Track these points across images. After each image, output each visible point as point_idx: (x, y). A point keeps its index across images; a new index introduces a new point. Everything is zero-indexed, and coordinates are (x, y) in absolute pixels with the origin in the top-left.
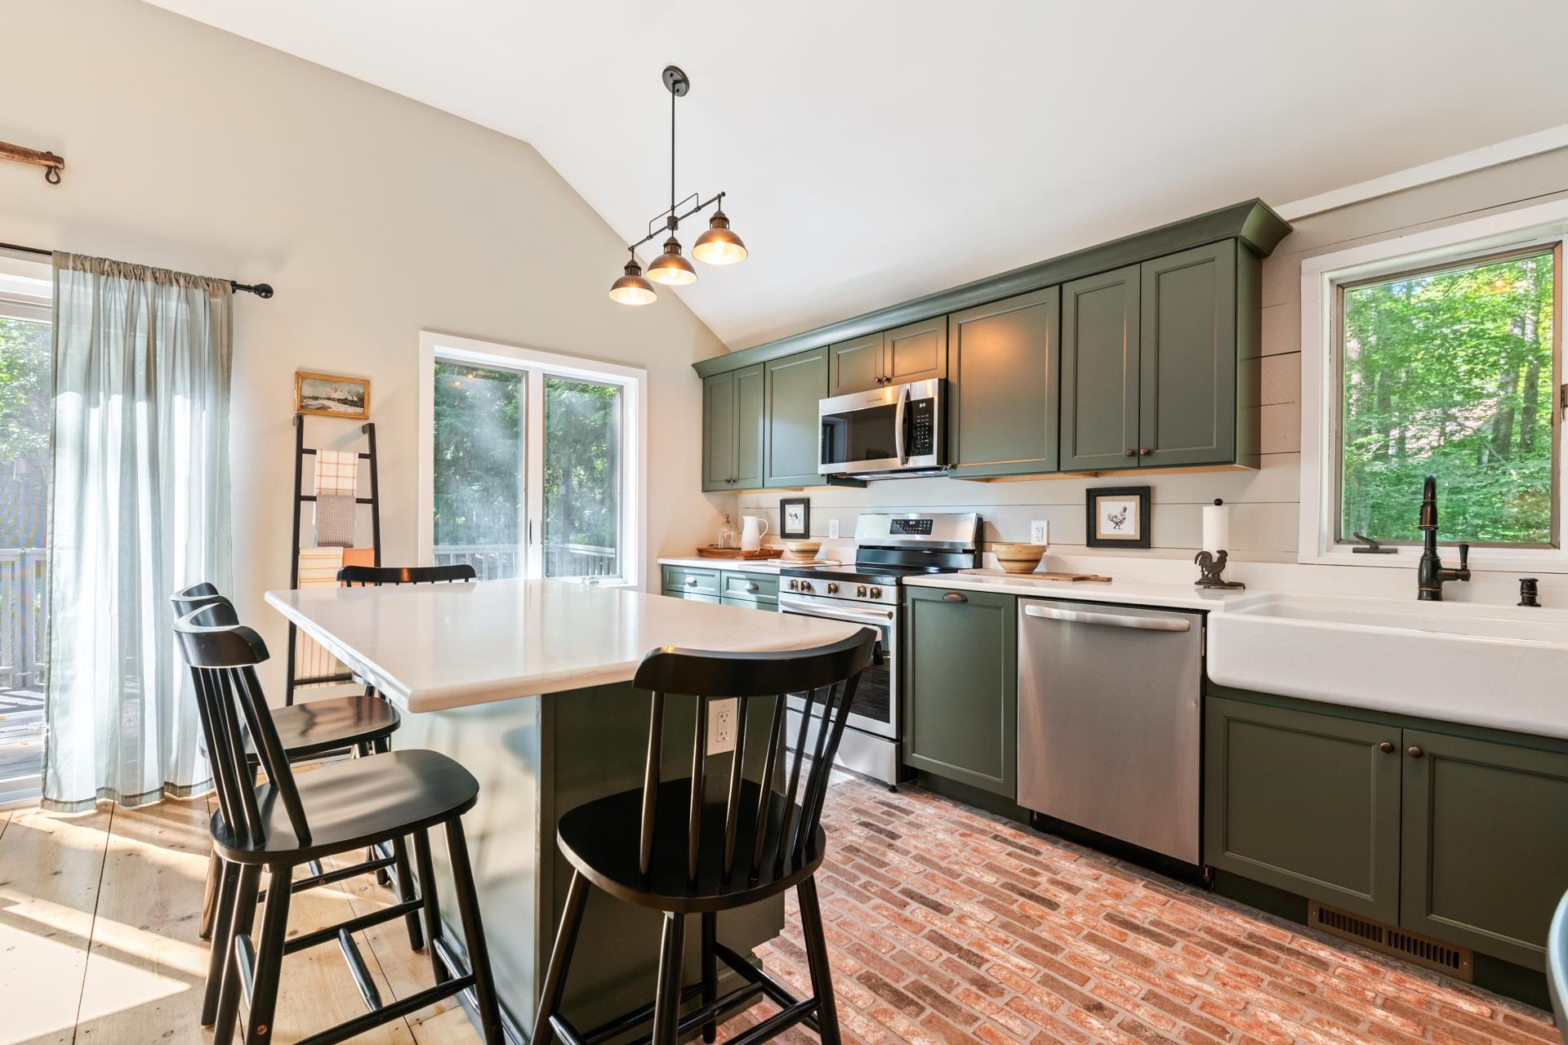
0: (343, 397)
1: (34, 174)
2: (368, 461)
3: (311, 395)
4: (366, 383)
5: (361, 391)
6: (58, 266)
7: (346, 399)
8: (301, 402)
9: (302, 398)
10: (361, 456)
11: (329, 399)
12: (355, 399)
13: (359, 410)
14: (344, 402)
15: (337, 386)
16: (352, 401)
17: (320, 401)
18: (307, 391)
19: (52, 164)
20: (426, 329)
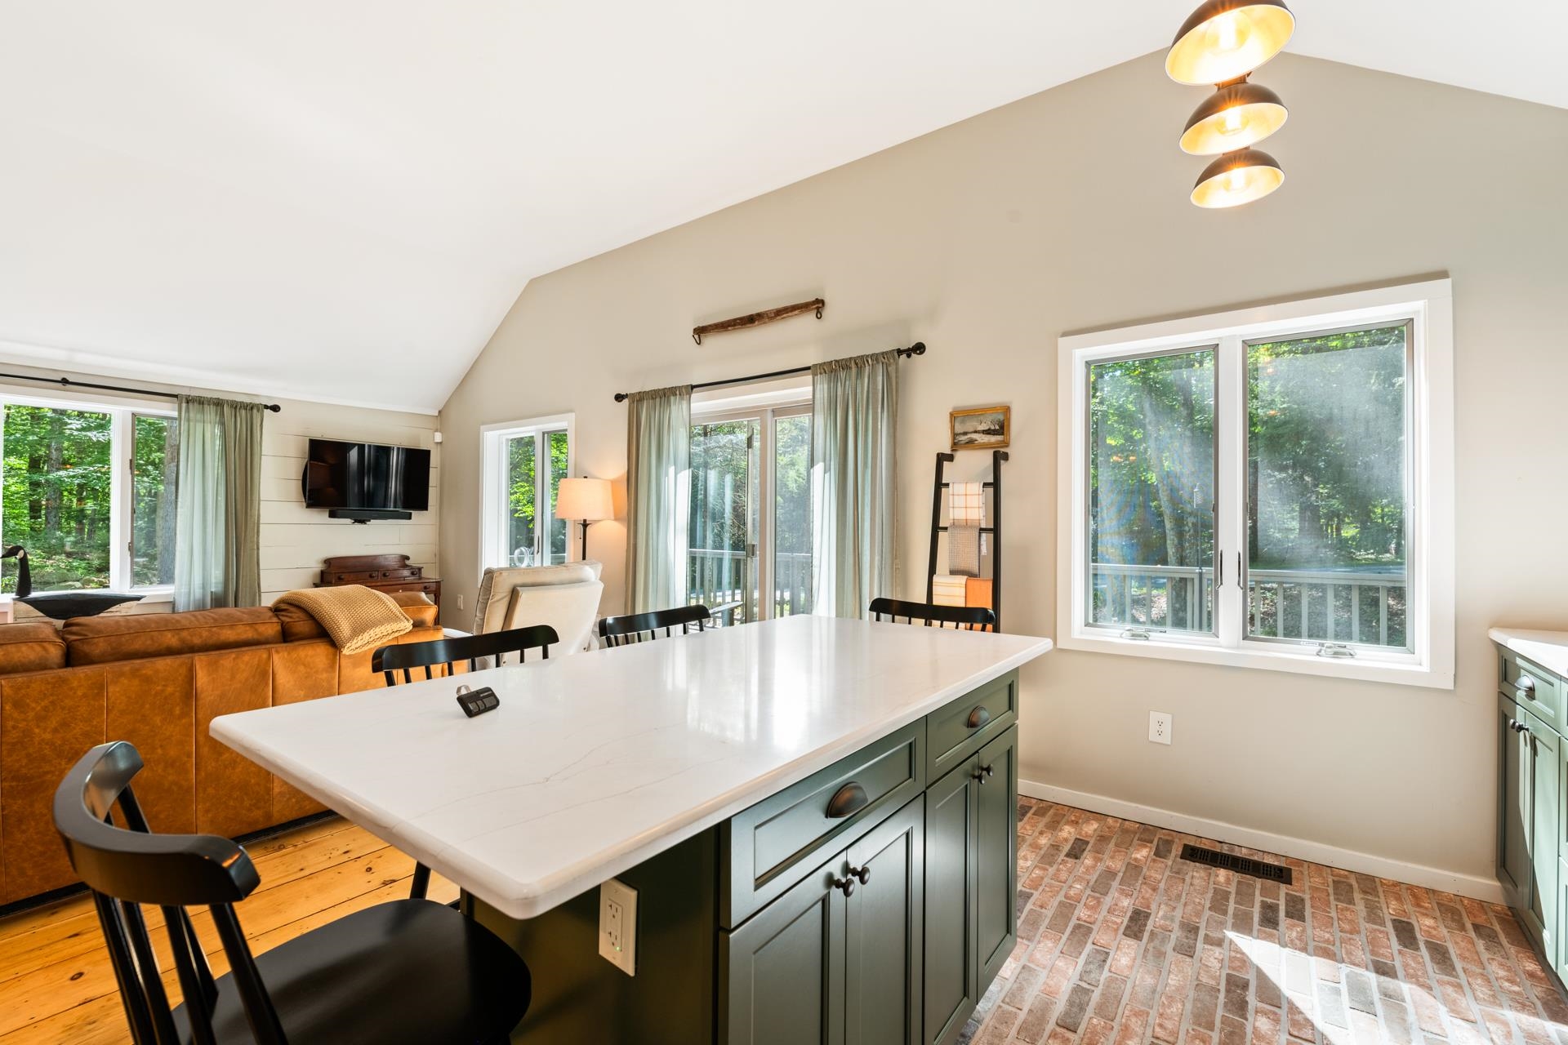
0: (987, 428)
1: (809, 318)
2: (991, 490)
3: (962, 432)
4: (1007, 410)
5: (1001, 417)
6: (814, 375)
7: (989, 429)
8: (954, 439)
9: (955, 435)
10: (986, 485)
11: (976, 432)
12: (997, 427)
13: (999, 438)
14: (988, 432)
15: (982, 418)
16: (995, 430)
17: (969, 436)
18: (959, 428)
19: (817, 306)
20: (1065, 334)
